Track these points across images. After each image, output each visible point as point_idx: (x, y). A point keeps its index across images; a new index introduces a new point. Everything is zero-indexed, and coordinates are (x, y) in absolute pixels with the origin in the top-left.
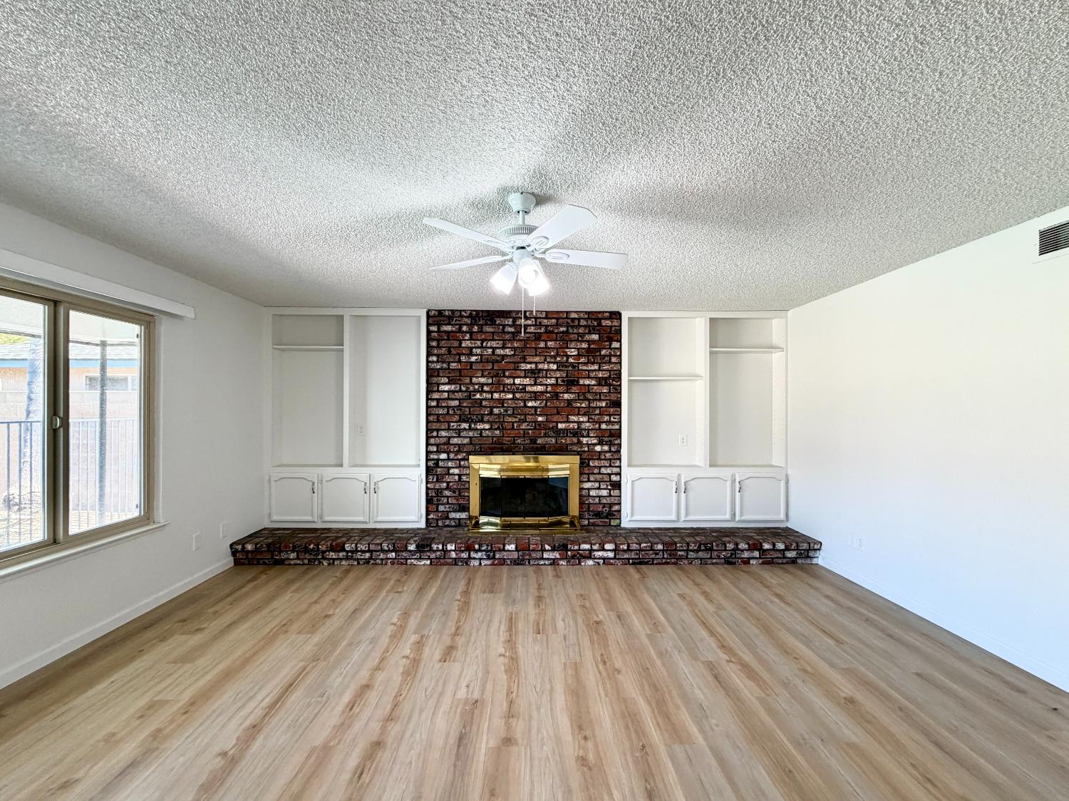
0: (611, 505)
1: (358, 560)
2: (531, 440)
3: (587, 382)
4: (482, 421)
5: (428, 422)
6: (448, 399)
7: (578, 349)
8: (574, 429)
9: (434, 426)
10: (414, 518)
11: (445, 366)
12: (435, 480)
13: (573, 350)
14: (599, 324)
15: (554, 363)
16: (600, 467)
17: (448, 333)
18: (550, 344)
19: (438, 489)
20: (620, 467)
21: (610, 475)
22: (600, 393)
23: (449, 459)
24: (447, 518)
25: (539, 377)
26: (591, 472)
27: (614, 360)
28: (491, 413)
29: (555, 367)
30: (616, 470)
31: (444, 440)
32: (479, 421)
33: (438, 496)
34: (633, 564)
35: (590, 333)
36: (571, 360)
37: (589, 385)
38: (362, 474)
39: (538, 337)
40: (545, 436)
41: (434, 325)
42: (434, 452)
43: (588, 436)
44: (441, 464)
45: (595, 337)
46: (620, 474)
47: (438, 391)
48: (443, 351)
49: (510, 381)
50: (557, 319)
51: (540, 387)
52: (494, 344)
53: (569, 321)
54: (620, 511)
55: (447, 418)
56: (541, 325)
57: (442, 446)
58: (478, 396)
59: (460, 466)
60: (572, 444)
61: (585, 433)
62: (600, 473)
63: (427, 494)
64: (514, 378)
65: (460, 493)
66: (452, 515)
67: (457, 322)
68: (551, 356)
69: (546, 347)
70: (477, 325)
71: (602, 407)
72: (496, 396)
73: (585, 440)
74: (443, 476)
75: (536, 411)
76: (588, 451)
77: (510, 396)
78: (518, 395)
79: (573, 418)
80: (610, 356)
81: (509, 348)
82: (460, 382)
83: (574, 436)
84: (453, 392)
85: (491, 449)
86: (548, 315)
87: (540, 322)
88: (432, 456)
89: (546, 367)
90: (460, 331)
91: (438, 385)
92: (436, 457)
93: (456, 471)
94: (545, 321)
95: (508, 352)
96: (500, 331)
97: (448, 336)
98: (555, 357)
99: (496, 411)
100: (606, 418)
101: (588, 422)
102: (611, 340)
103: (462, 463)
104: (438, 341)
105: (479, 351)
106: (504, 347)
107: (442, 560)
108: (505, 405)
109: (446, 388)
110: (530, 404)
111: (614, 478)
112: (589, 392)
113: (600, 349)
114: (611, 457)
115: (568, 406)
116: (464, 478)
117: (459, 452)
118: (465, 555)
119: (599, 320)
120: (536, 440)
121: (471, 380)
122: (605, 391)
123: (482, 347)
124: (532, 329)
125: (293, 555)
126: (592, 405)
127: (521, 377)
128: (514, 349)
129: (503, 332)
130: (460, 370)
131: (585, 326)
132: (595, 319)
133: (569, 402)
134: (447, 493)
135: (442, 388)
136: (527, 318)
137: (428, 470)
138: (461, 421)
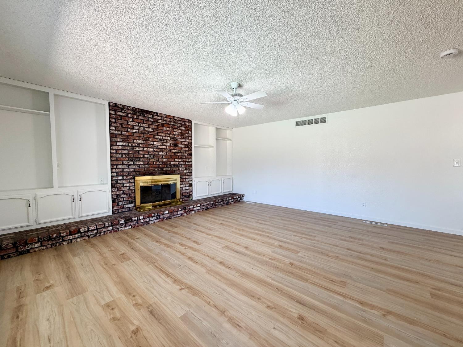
0: (189, 192)
1: (89, 236)
2: (161, 169)
3: (181, 146)
5: (111, 161)
6: (122, 149)
7: (178, 132)
8: (177, 164)
9: (115, 163)
10: (105, 211)
11: (120, 133)
12: (116, 190)
13: (176, 132)
14: (185, 124)
15: (169, 137)
16: (186, 179)
17: (121, 116)
18: (168, 129)
19: (118, 195)
20: (192, 178)
21: (189, 181)
22: (185, 150)
23: (123, 179)
24: (124, 208)
25: (164, 142)
26: (183, 181)
27: (190, 138)
28: (144, 157)
29: (169, 139)
30: (191, 179)
31: (121, 170)
32: (138, 161)
33: (118, 198)
34: (205, 210)
35: (181, 127)
36: (175, 137)
37: (182, 147)
38: (68, 191)
39: (163, 125)
40: (167, 167)
41: (113, 110)
42: (115, 176)
43: (182, 167)
44: (119, 182)
45: (183, 128)
46: (192, 181)
47: (116, 145)
48: (118, 125)
49: (151, 143)
50: (170, 119)
51: (164, 146)
52: (144, 125)
53: (175, 120)
54: (192, 194)
55: (122, 159)
56: (164, 120)
57: (120, 173)
58: (137, 149)
60: (177, 170)
61: (181, 166)
62: (186, 181)
63: (112, 198)
64: (153, 142)
65: (129, 195)
66: (126, 206)
67: (125, 112)
68: (168, 134)
69: (166, 130)
70: (136, 115)
71: (186, 156)
72: (146, 149)
73: (181, 169)
74: (120, 188)
75: (163, 157)
76: (182, 173)
77: (152, 150)
78: (155, 150)
79: (176, 160)
80: (188, 136)
81: (151, 128)
82: (128, 142)
83: (177, 167)
84: (125, 146)
85: (144, 173)
86: (167, 116)
87: (164, 119)
88: (114, 178)
89: (166, 138)
90: (127, 116)
91: (116, 142)
92: (116, 178)
93: (128, 185)
94: (166, 119)
95: (150, 130)
96: (147, 119)
97: (121, 118)
98: (169, 134)
99: (146, 156)
100: (188, 160)
101: (182, 161)
102: (188, 130)
103: (130, 181)
104: (115, 119)
105: (137, 128)
106: (149, 127)
107: (137, 225)
108: (150, 154)
109: (121, 144)
110: (160, 153)
111: (190, 182)
112: (182, 150)
113: (185, 134)
114: (189, 175)
115: (174, 155)
116: (132, 188)
117: (129, 175)
118: (147, 220)
120: (163, 169)
121: (133, 141)
122: (187, 150)
123: (138, 126)
124: (160, 121)
125: (37, 245)
126: (183, 155)
127: (156, 142)
128: (153, 128)
130: (128, 136)
131: (180, 124)
132: (184, 121)
133: (175, 153)
134: (123, 196)
135: (118, 144)
136: (158, 116)
137: (113, 185)
138: (129, 160)
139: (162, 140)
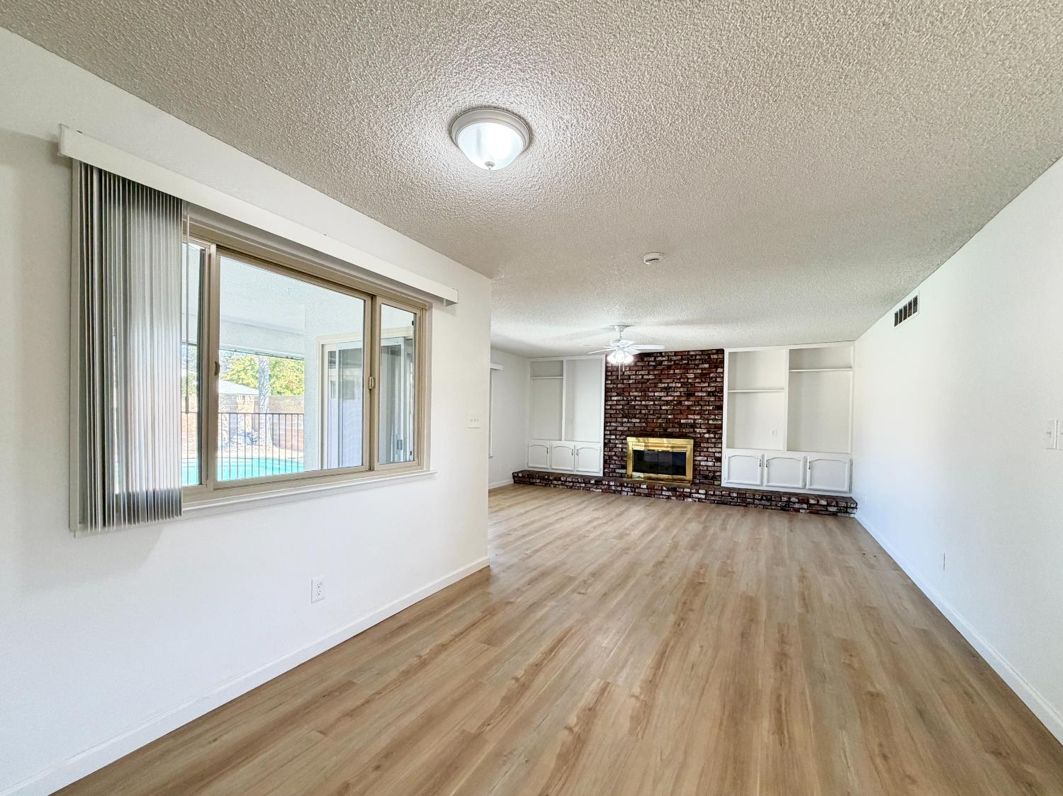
0: (715, 472)
1: (567, 486)
3: (700, 394)
5: (605, 417)
6: (617, 405)
7: (695, 374)
9: (609, 420)
10: (596, 470)
11: (615, 386)
12: (608, 450)
14: (709, 357)
15: (679, 383)
18: (677, 371)
19: (610, 455)
20: (721, 448)
21: (714, 453)
22: (709, 401)
23: (616, 439)
24: (615, 472)
25: (669, 391)
26: (701, 450)
27: (718, 380)
28: (640, 413)
29: (680, 385)
30: (718, 450)
31: (614, 428)
32: (634, 418)
34: (717, 503)
35: (703, 363)
36: (690, 381)
37: (701, 396)
38: (571, 444)
39: (669, 367)
40: (673, 427)
42: (608, 434)
43: (700, 428)
44: (612, 441)
45: (707, 366)
46: (721, 452)
47: (611, 400)
48: (614, 377)
49: (652, 394)
50: (682, 356)
51: (670, 397)
52: (643, 373)
53: (689, 357)
54: (720, 476)
55: (616, 416)
56: (671, 360)
59: (622, 443)
61: (698, 426)
62: (707, 451)
63: (604, 458)
64: (654, 392)
65: (622, 458)
66: (617, 471)
68: (677, 379)
69: (674, 373)
71: (710, 410)
72: (643, 403)
73: (698, 430)
74: (613, 448)
75: (667, 412)
76: (700, 437)
77: (652, 403)
78: (656, 403)
79: (690, 416)
80: (716, 377)
81: (652, 374)
82: (623, 395)
84: (619, 401)
85: (640, 433)
86: (676, 353)
88: (607, 437)
89: (674, 385)
91: (611, 397)
92: (609, 437)
93: (620, 446)
94: (674, 357)
95: (651, 377)
98: (680, 379)
99: (643, 412)
100: (713, 417)
101: (701, 419)
102: (717, 367)
103: (624, 441)
104: (611, 372)
106: (649, 374)
107: (607, 490)
108: (649, 408)
109: (616, 398)
110: (664, 408)
111: (717, 455)
112: (701, 400)
113: (709, 374)
114: (715, 442)
115: (687, 409)
116: (624, 450)
117: (622, 435)
119: (709, 355)
121: (629, 394)
122: (712, 400)
123: (636, 375)
124: (666, 363)
125: (538, 481)
126: (703, 408)
127: (658, 392)
128: (655, 375)
129: (648, 365)
130: (623, 388)
131: (700, 359)
132: (706, 355)
133: (688, 407)
134: (615, 458)
135: (613, 398)
136: (663, 356)
137: (605, 445)
138: (623, 417)
139: (667, 390)
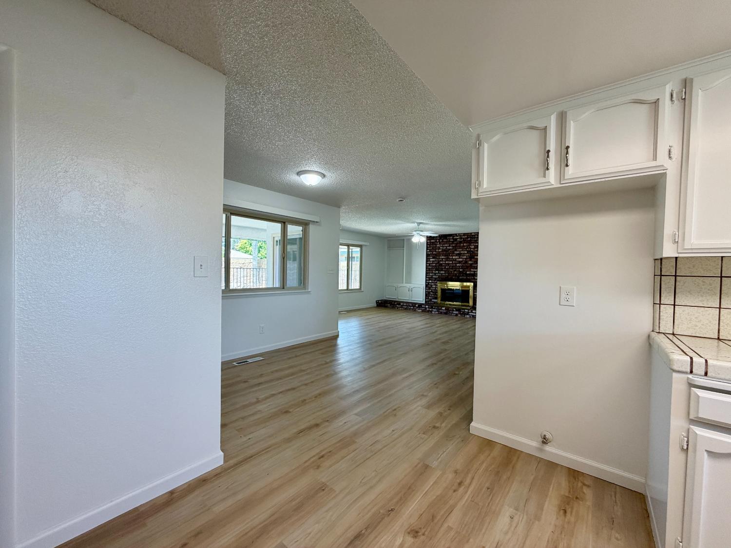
2: (458, 277)
4: (442, 271)
5: (426, 271)
6: (432, 263)
8: (472, 274)
9: (428, 272)
10: (422, 300)
11: (432, 253)
12: (428, 289)
13: (472, 246)
17: (432, 242)
18: (465, 244)
19: (429, 292)
23: (432, 282)
24: (431, 301)
25: (461, 256)
28: (445, 268)
29: (466, 252)
31: (431, 276)
33: (429, 294)
36: (472, 250)
38: (408, 285)
40: (463, 276)
41: (428, 241)
42: (428, 280)
44: (430, 284)
47: (429, 261)
48: (431, 248)
49: (451, 257)
50: (467, 236)
51: (461, 259)
52: (446, 245)
53: (472, 236)
55: (432, 269)
57: (430, 278)
58: (441, 262)
60: (471, 279)
63: (426, 293)
64: (453, 256)
65: (435, 293)
67: (435, 239)
69: (464, 246)
70: (441, 239)
72: (447, 262)
74: (430, 288)
75: (459, 267)
77: (451, 262)
78: (454, 262)
82: (436, 258)
83: (472, 276)
84: (434, 261)
85: (445, 279)
86: (464, 234)
87: (462, 237)
89: (463, 252)
90: (436, 242)
91: (429, 259)
92: (428, 282)
93: (434, 286)
95: (451, 248)
96: (448, 241)
97: (432, 244)
98: (466, 249)
99: (447, 267)
103: (436, 284)
104: (430, 245)
105: (442, 248)
106: (449, 246)
108: (450, 265)
116: (436, 289)
117: (435, 280)
118: (431, 310)
120: (460, 277)
121: (439, 257)
123: (443, 246)
124: (459, 240)
127: (455, 256)
128: (452, 246)
129: (450, 241)
130: (436, 254)
133: (471, 264)
135: (431, 260)
136: (457, 236)
137: (426, 286)
138: (436, 270)
139: (459, 255)
